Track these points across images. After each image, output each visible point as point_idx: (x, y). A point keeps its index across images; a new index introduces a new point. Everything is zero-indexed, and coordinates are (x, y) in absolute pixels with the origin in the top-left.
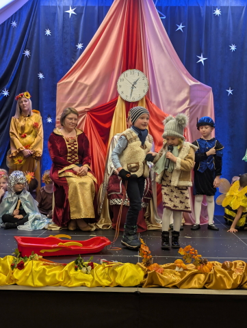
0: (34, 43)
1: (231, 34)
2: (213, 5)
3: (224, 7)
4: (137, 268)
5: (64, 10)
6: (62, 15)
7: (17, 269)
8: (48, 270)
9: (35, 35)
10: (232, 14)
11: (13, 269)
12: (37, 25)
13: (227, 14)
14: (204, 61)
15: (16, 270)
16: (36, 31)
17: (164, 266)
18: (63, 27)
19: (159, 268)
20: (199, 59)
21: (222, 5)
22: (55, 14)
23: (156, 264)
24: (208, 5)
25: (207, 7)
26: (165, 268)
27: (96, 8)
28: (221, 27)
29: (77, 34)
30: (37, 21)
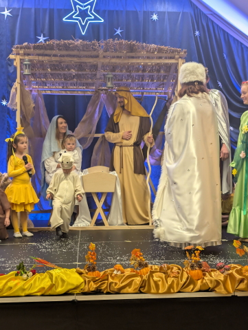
2: (150, 10)
3: (161, 12)
10: (169, 19)
13: (164, 19)
21: (159, 10)
24: (145, 10)
25: (144, 12)
27: (33, 10)
28: (158, 32)
29: (13, 35)
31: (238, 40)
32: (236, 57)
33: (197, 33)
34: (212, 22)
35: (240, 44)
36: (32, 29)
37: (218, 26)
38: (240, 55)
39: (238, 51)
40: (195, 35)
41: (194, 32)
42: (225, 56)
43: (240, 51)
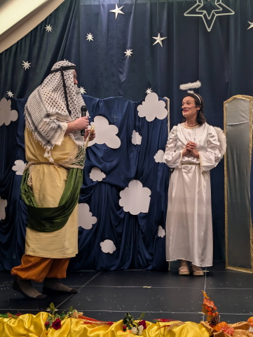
0: (74, 51)
4: (200, 329)
5: (109, 9)
6: (106, 15)
7: (53, 329)
8: (89, 330)
9: (75, 41)
11: (47, 330)
12: (76, 29)
15: (51, 330)
16: (75, 35)
17: (235, 325)
18: (108, 30)
19: (228, 328)
22: (98, 14)
23: (224, 323)
26: (235, 328)
27: (148, 6)
29: (125, 37)
30: (77, 24)
36: (147, 28)
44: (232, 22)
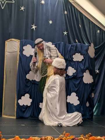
1: (50, 14)
10: (51, 4)
13: (48, 4)
14: (35, 28)
20: (33, 27)
23: (4, 139)
28: (44, 10)
31: (87, 18)
32: (86, 27)
33: (66, 12)
34: (74, 7)
35: (88, 20)
37: (77, 9)
38: (88, 26)
39: (87, 23)
40: (64, 13)
41: (64, 12)
42: (80, 26)
43: (88, 24)
44: (13, 6)
